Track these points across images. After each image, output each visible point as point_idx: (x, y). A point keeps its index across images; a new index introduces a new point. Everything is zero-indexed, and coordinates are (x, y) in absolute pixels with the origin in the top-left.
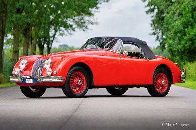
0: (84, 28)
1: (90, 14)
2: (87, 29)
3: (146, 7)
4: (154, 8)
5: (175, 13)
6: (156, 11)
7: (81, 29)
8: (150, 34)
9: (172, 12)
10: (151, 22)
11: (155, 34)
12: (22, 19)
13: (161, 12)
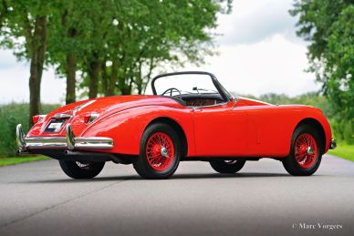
0: (198, 62)
1: (203, 37)
2: (204, 63)
3: (297, 25)
4: (311, 27)
5: (343, 33)
6: (314, 31)
7: (193, 64)
8: (305, 71)
9: (338, 30)
10: (307, 51)
11: (313, 70)
12: (78, 46)
13: (321, 32)
